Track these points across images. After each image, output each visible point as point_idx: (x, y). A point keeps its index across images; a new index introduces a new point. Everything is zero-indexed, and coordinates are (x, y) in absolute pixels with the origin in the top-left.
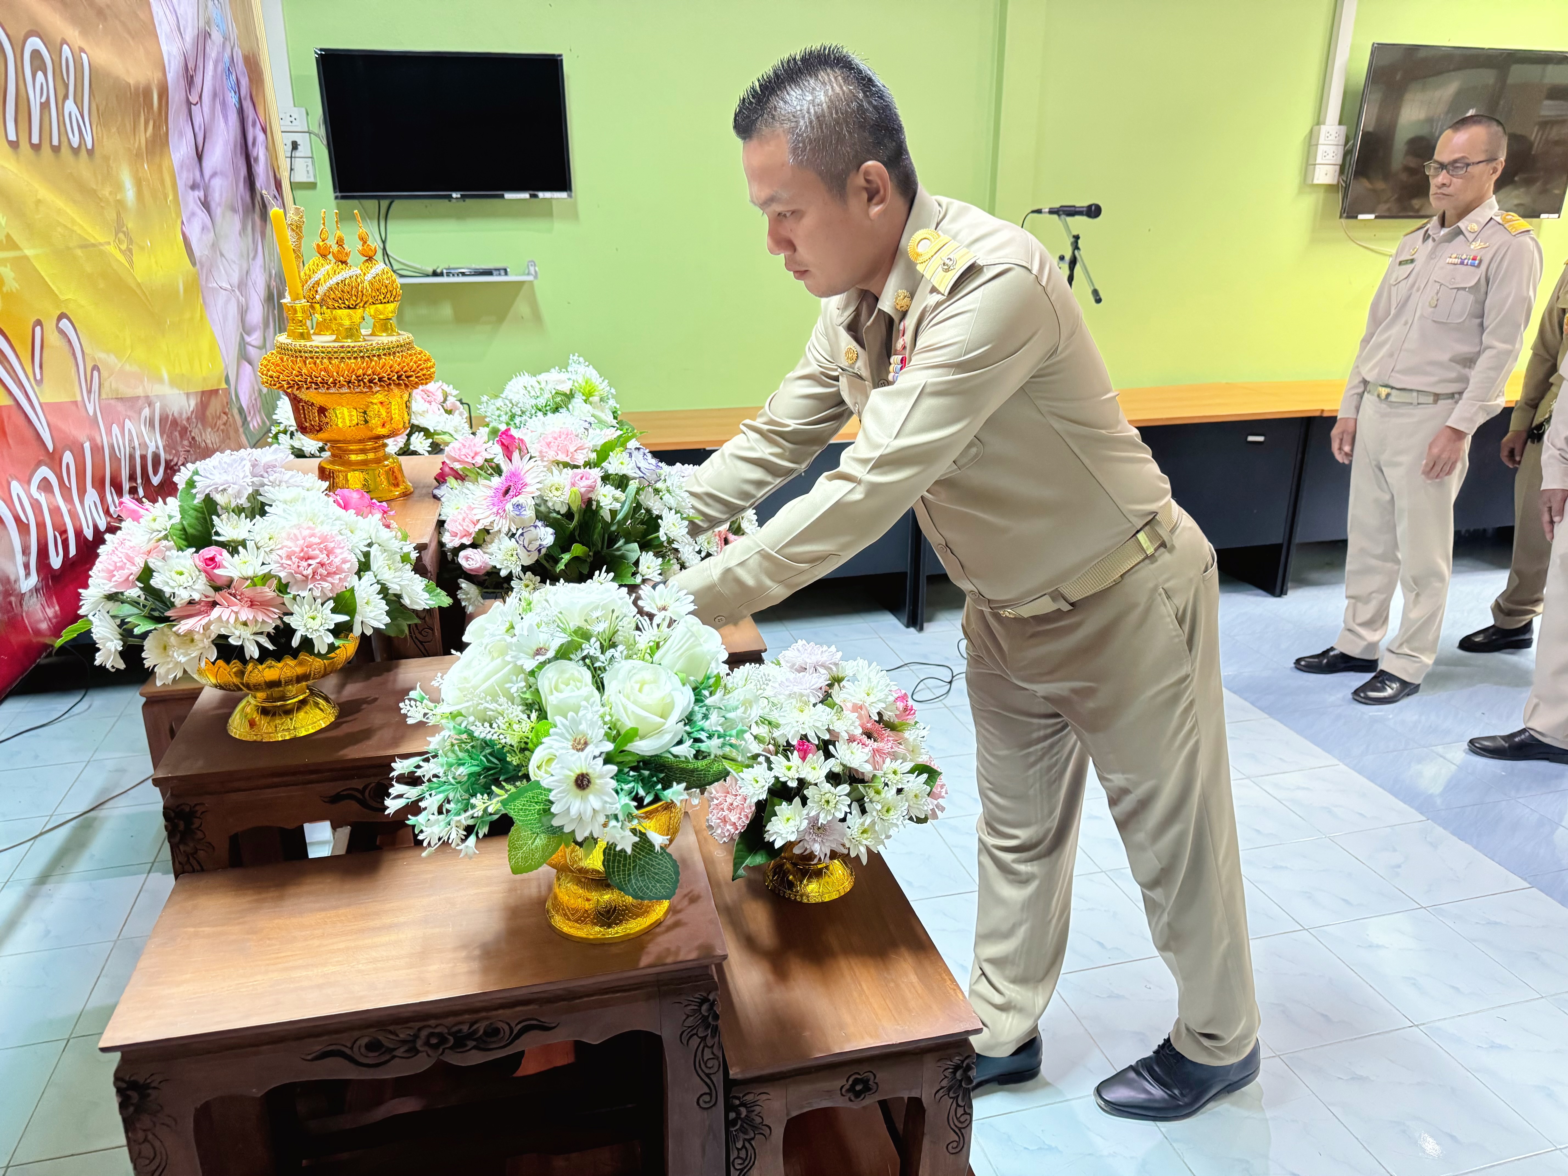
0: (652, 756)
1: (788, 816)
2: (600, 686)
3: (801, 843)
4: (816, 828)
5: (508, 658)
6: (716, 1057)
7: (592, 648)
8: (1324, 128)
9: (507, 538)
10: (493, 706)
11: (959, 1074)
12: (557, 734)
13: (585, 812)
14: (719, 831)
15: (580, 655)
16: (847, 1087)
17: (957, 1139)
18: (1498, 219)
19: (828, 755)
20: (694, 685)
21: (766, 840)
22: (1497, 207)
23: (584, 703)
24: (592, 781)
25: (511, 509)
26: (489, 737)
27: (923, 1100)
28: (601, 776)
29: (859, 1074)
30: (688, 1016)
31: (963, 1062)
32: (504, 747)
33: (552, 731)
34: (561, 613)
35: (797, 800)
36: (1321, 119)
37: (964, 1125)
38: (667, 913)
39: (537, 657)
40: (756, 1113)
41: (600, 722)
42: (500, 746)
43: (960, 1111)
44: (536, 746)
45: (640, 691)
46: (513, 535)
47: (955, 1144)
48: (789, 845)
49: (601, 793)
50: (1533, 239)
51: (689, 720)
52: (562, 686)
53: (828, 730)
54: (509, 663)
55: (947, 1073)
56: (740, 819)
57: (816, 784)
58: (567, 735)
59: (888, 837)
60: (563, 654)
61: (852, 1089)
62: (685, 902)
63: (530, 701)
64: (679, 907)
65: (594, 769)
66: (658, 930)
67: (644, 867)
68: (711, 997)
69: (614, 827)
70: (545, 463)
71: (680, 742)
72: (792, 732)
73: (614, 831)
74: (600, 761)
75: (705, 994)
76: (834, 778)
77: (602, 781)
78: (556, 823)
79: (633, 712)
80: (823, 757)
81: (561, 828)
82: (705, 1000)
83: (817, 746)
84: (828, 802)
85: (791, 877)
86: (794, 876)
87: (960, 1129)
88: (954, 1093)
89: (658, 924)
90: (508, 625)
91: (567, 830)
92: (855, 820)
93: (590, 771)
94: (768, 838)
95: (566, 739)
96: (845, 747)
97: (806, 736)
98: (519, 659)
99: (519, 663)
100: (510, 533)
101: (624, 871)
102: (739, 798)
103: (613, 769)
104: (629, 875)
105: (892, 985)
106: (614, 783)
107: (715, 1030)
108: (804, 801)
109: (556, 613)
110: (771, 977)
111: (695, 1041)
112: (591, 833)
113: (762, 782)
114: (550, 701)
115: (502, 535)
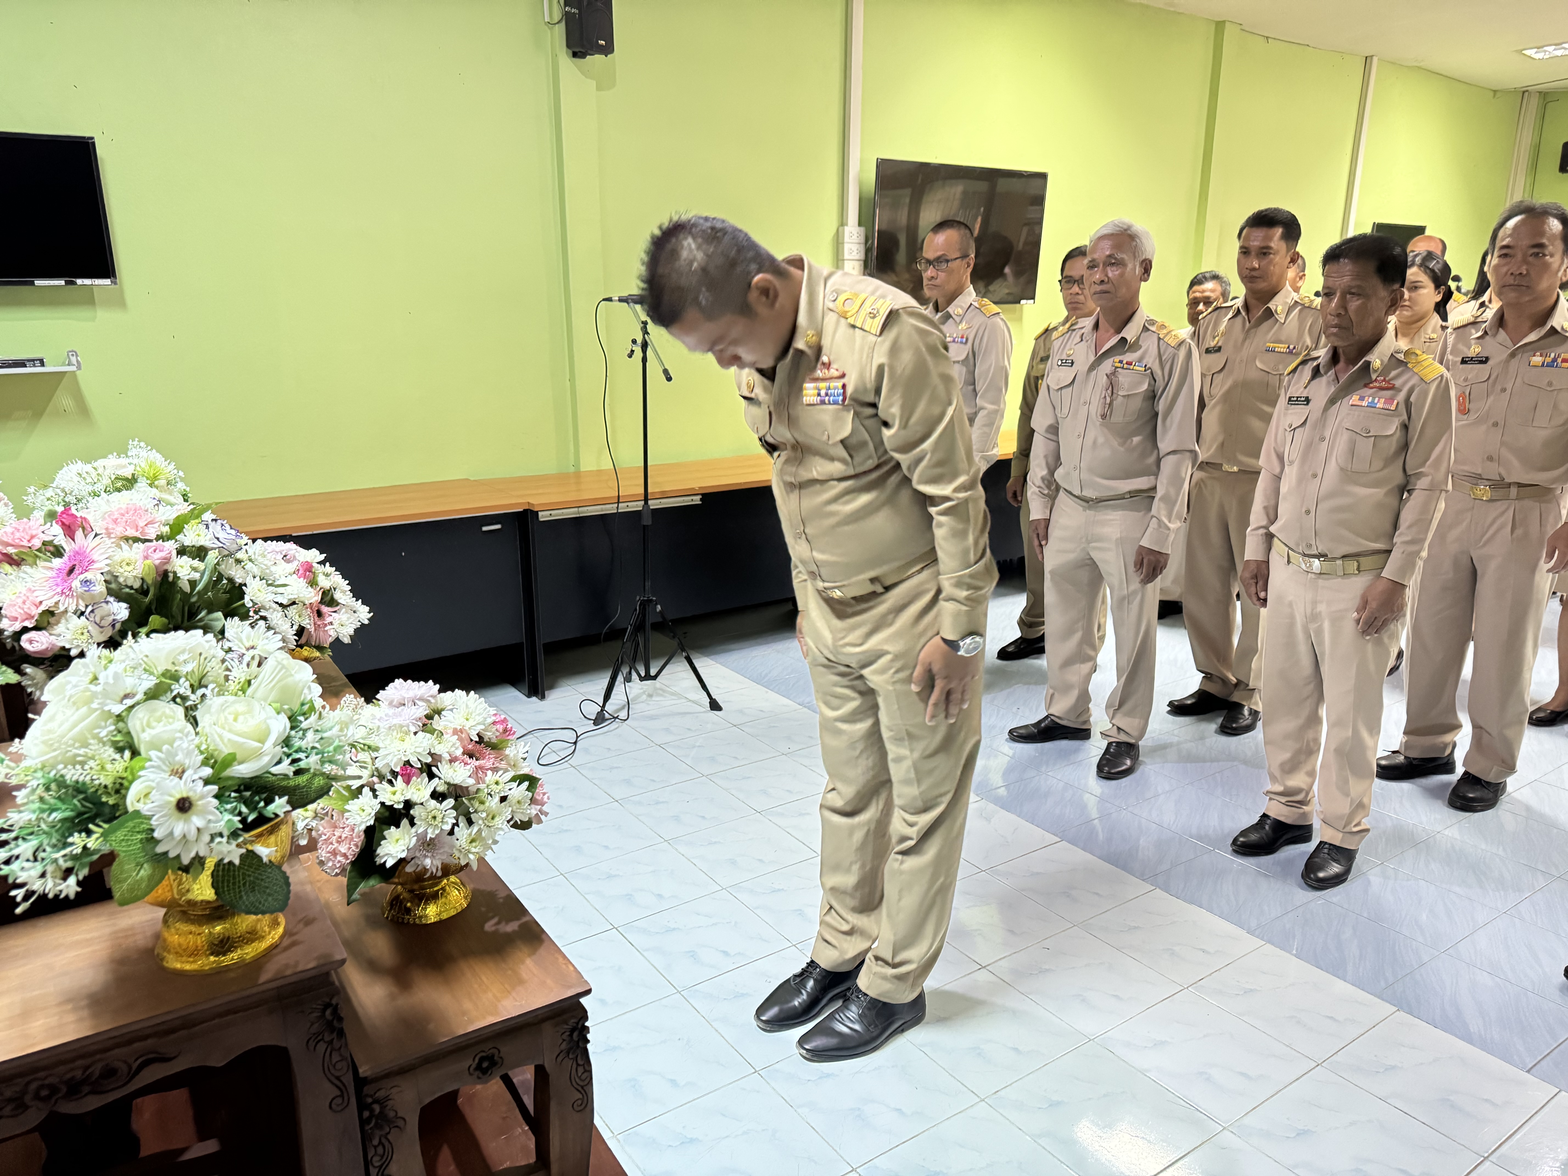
0: (252, 778)
1: (397, 837)
2: (195, 723)
3: (413, 862)
4: (426, 845)
5: (95, 705)
6: (343, 1059)
7: (182, 687)
8: (847, 229)
9: (75, 617)
10: (82, 751)
11: (575, 1034)
12: (153, 767)
13: (189, 831)
14: (330, 864)
15: (170, 696)
16: (474, 1066)
17: (581, 1096)
18: (976, 304)
19: (431, 776)
20: (290, 714)
21: (378, 863)
22: (974, 294)
23: (179, 735)
24: (194, 803)
25: (79, 585)
26: (81, 779)
27: (546, 1066)
28: (202, 797)
29: (483, 1051)
30: (312, 1024)
31: (577, 1023)
32: (97, 791)
33: (148, 764)
34: (147, 656)
35: (405, 822)
36: (844, 221)
37: (586, 1082)
38: (282, 937)
39: (125, 702)
40: (388, 1108)
41: (197, 752)
42: (93, 790)
43: (581, 1070)
44: (131, 783)
45: (235, 720)
46: (82, 613)
47: (580, 1102)
48: (402, 862)
49: (204, 812)
50: (1002, 319)
51: (287, 742)
52: (154, 724)
53: (430, 754)
54: (96, 710)
55: (565, 1036)
56: (350, 849)
57: (422, 804)
58: (164, 767)
59: (495, 842)
60: (153, 695)
61: (479, 1067)
62: (301, 925)
63: (121, 744)
64: (295, 930)
65: (195, 791)
66: (275, 951)
67: (254, 882)
68: (334, 1002)
69: (220, 843)
70: (113, 540)
71: (279, 762)
72: (395, 760)
73: (219, 847)
74: (201, 783)
75: (328, 1000)
76: (437, 796)
77: (203, 802)
78: (160, 849)
79: (229, 740)
80: (427, 779)
81: (166, 853)
82: (327, 1006)
83: (420, 769)
84: (434, 818)
85: (409, 904)
86: (412, 903)
87: (582, 1087)
88: (573, 1054)
89: (274, 947)
90: (91, 676)
91: (172, 855)
92: (463, 833)
93: (191, 794)
94: (379, 861)
95: (164, 771)
96: (447, 766)
97: (408, 761)
98: (106, 705)
99: (106, 708)
100: (79, 612)
101: (234, 889)
102: (346, 829)
103: (214, 788)
104: (240, 892)
105: (510, 972)
106: (216, 802)
107: (341, 1033)
108: (412, 824)
109: (141, 656)
110: (394, 989)
111: (322, 1047)
112: (197, 853)
113: (368, 810)
114: (142, 739)
115: (69, 614)
